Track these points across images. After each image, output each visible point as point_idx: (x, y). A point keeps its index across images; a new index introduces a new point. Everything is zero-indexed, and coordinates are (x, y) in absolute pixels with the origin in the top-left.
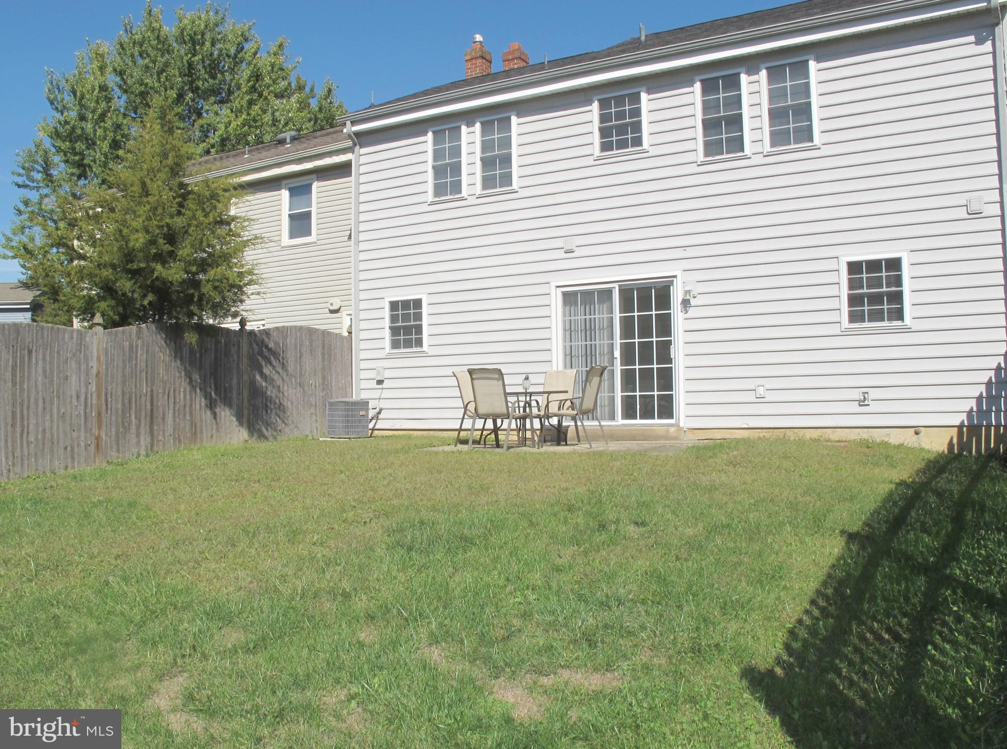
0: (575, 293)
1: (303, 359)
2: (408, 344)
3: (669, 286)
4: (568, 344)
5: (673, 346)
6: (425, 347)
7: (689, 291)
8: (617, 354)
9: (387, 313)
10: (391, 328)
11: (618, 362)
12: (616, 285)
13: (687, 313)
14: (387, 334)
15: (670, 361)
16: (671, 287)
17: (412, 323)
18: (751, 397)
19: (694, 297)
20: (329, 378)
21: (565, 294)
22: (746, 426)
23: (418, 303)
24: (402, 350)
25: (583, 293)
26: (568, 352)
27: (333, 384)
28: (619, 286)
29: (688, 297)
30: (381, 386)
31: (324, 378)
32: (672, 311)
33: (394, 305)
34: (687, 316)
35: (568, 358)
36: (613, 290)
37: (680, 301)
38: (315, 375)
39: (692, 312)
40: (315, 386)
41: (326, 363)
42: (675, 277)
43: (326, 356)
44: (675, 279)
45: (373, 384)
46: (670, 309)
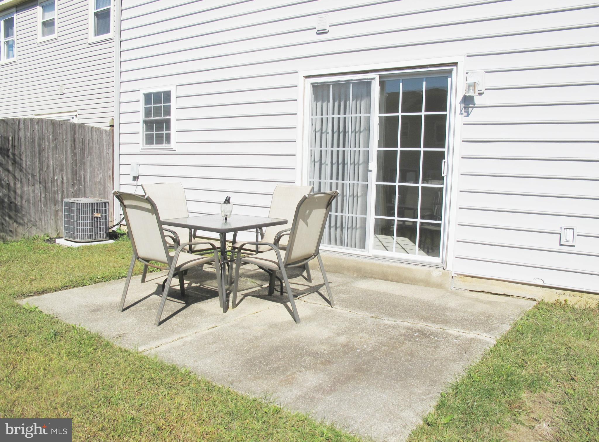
0: (326, 85)
1: (44, 154)
2: (160, 140)
3: (447, 78)
4: (318, 149)
5: (446, 160)
6: (173, 145)
7: (474, 85)
8: (373, 165)
9: (141, 106)
10: (145, 122)
11: (373, 176)
12: (376, 76)
13: (468, 115)
14: (140, 128)
15: (440, 178)
16: (449, 79)
17: (162, 117)
18: (553, 242)
19: (480, 94)
20: (82, 173)
21: (315, 87)
22: (541, 283)
23: (167, 95)
24: (154, 146)
25: (336, 84)
26: (317, 158)
27: (88, 179)
28: (381, 77)
29: (471, 93)
30: (135, 183)
31: (74, 173)
32: (447, 113)
33: (148, 97)
34: (469, 120)
35: (317, 165)
36: (373, 81)
37: (460, 98)
38: (62, 170)
39: (476, 115)
40: (62, 182)
41: (78, 157)
42: (455, 64)
43: (78, 151)
44: (454, 68)
45: (130, 180)
46: (445, 110)
